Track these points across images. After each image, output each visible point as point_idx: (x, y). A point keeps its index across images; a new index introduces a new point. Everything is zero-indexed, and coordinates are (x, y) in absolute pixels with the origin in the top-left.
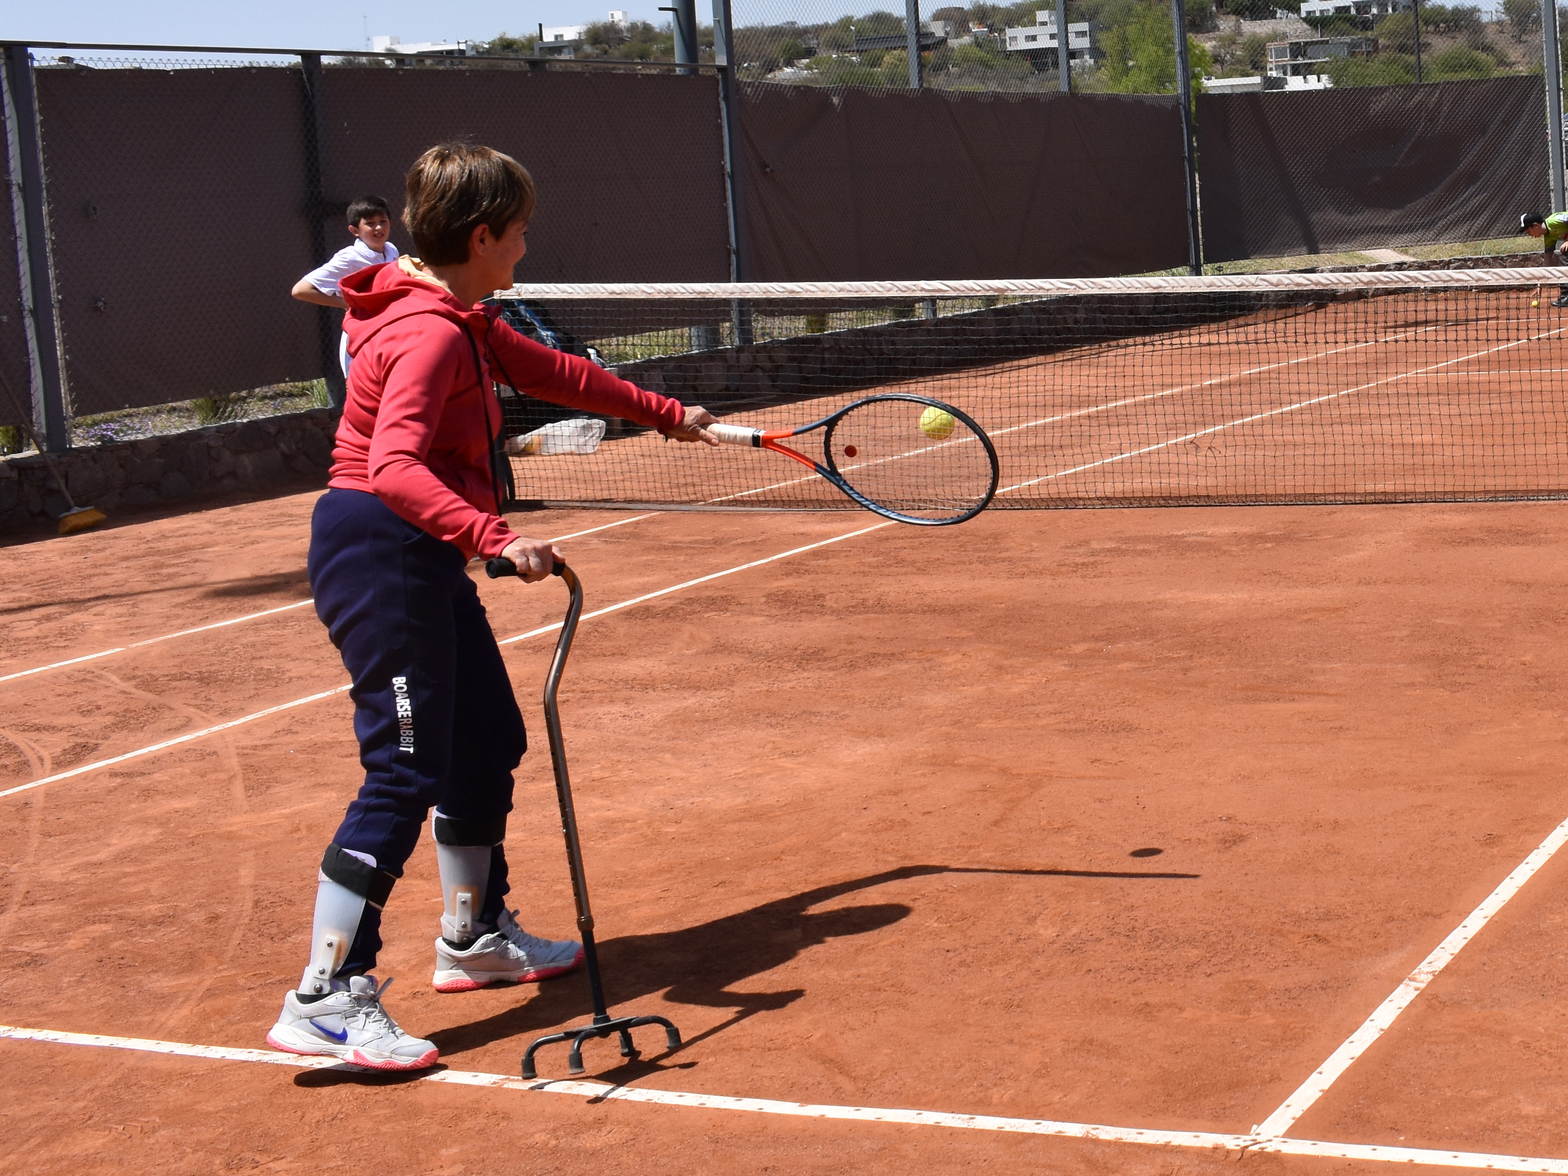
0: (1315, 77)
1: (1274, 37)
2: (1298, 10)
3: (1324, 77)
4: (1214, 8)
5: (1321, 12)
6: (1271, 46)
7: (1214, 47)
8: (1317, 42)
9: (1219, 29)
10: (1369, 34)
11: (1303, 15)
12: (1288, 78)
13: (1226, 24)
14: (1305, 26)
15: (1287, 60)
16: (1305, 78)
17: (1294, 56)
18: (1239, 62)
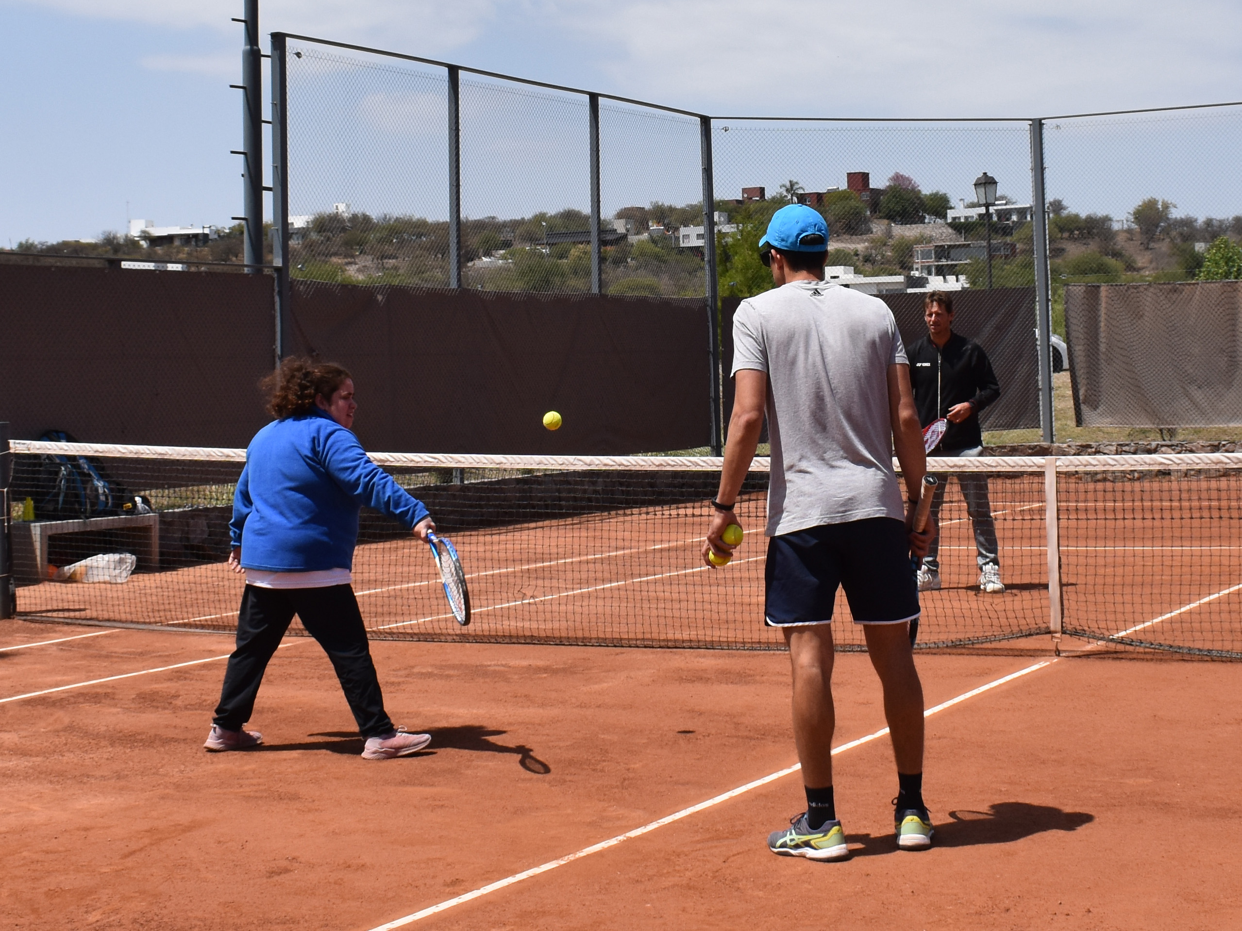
0: (954, 277)
1: (920, 240)
2: (945, 217)
3: (962, 278)
4: (868, 213)
5: (966, 218)
6: (918, 248)
7: (867, 248)
8: (959, 245)
9: (872, 233)
10: (1008, 239)
11: (949, 220)
12: (931, 278)
13: (878, 228)
14: (950, 230)
15: (932, 262)
16: (945, 278)
17: (938, 258)
18: (889, 262)
